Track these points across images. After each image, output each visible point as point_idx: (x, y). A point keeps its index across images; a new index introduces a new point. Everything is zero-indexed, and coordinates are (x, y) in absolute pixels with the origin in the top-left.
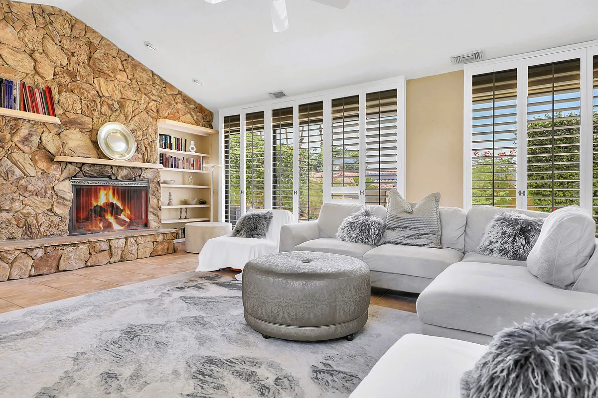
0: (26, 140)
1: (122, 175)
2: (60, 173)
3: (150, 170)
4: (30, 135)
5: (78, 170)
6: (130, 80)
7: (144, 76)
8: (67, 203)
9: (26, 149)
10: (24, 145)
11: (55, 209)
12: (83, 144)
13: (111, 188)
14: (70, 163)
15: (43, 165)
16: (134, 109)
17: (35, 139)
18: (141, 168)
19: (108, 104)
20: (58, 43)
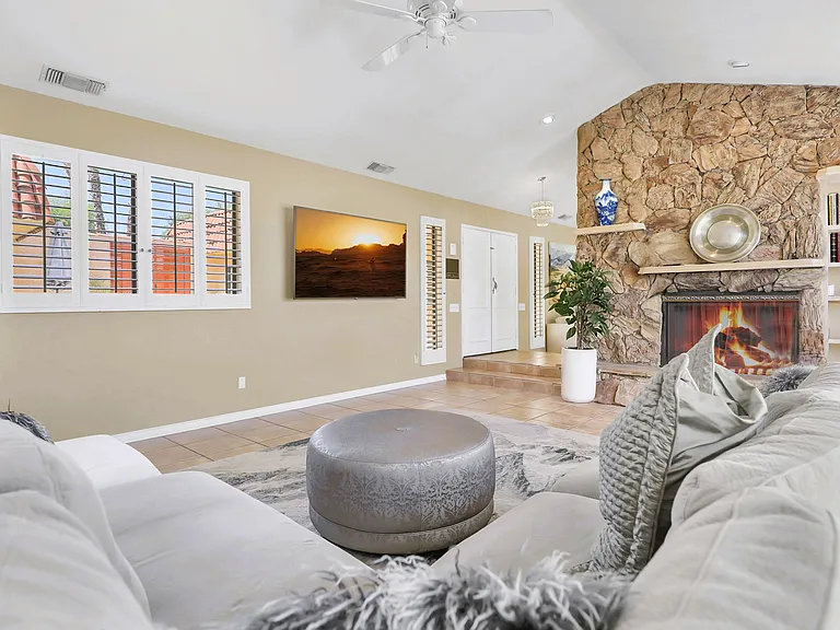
0: (614, 254)
1: (738, 284)
2: (648, 288)
3: (798, 271)
4: (617, 248)
5: (670, 282)
6: (757, 125)
7: (787, 104)
8: (656, 325)
9: (614, 264)
10: (612, 261)
11: (642, 332)
12: (677, 246)
13: (740, 305)
14: (660, 274)
15: (629, 280)
16: (763, 171)
17: (622, 252)
18: (777, 270)
19: (713, 180)
20: (649, 130)
